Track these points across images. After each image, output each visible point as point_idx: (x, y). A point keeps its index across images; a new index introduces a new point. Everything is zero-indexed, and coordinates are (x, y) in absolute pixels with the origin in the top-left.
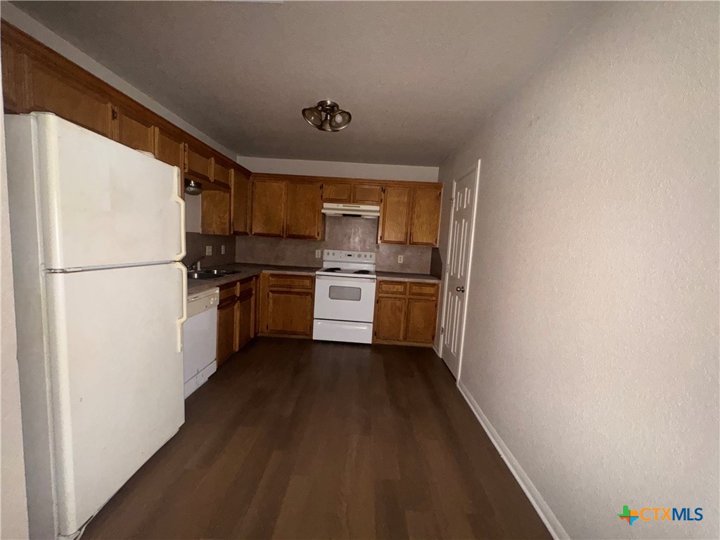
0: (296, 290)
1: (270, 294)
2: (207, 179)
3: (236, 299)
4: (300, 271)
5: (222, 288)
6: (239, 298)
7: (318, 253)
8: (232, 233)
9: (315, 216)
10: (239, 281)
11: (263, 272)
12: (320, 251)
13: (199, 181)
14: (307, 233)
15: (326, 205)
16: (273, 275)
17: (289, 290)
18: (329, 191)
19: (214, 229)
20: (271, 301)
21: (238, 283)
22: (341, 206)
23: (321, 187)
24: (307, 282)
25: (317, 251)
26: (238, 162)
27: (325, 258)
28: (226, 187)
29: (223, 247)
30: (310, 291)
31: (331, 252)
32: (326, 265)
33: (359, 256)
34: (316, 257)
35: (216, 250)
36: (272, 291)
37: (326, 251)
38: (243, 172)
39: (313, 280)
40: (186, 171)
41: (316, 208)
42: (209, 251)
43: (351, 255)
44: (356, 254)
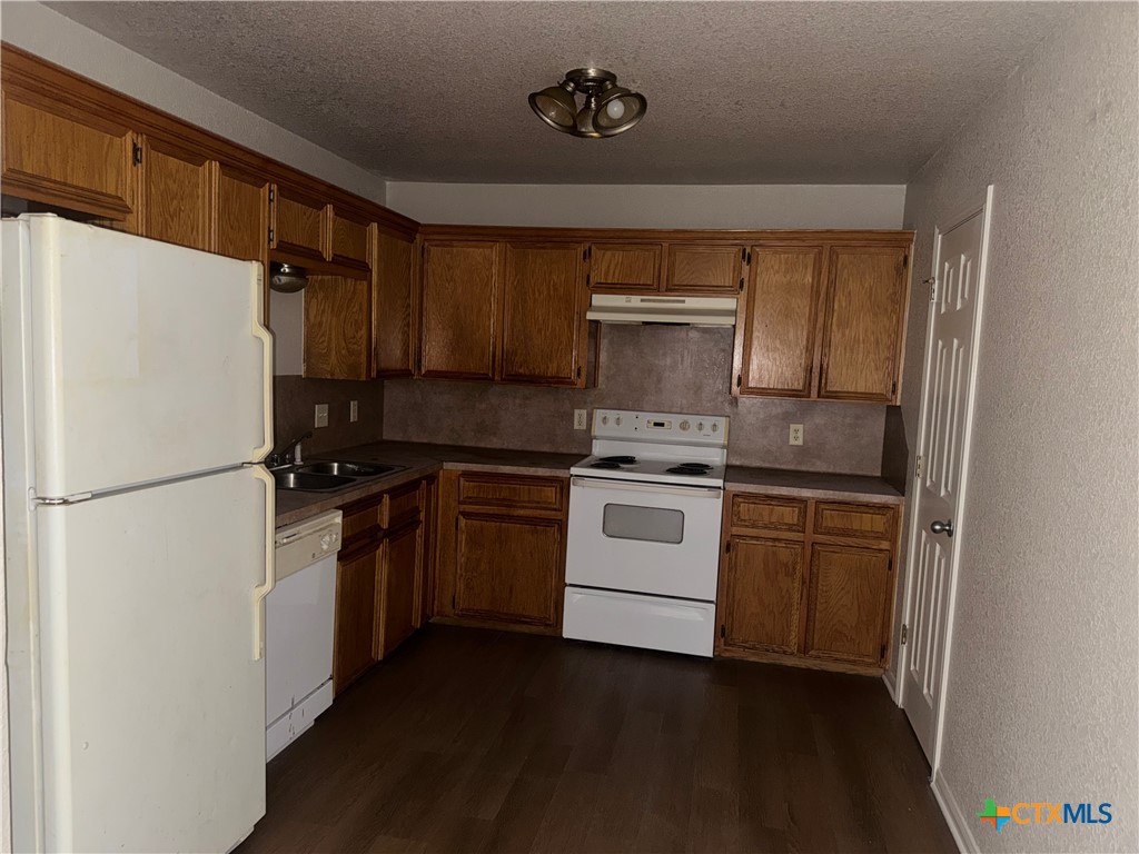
0: (522, 512)
1: (463, 522)
2: (316, 255)
3: (380, 534)
4: (533, 464)
5: (347, 510)
6: (389, 533)
7: (580, 415)
8: (374, 374)
9: (570, 327)
10: (387, 492)
11: (448, 466)
12: (584, 412)
13: (301, 262)
14: (552, 371)
15: (598, 300)
16: (467, 475)
17: (504, 511)
18: (607, 263)
19: (333, 367)
20: (463, 537)
21: (386, 498)
22: (636, 301)
23: (587, 255)
24: (550, 493)
25: (577, 412)
26: (387, 206)
27: (596, 431)
28: (361, 268)
29: (353, 405)
30: (559, 516)
31: (612, 415)
32: (600, 449)
33: (684, 426)
34: (576, 427)
35: (338, 414)
36: (466, 515)
37: (599, 414)
38: (400, 227)
39: (563, 487)
40: (274, 245)
41: (572, 306)
42: (321, 416)
43: (662, 425)
44: (676, 419)
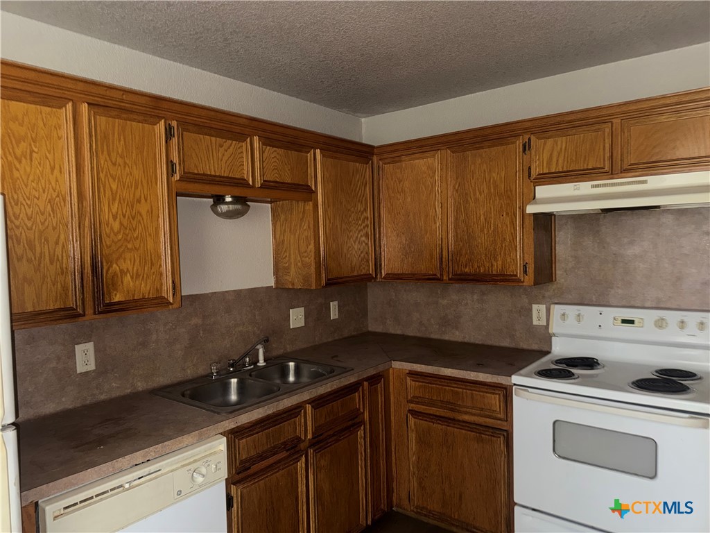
1: (412, 421)
2: (242, 183)
3: (302, 446)
7: (538, 311)
8: (323, 283)
9: (513, 223)
11: (396, 365)
12: (543, 307)
14: (497, 267)
15: (542, 191)
16: (413, 374)
18: (547, 153)
19: (294, 278)
20: (413, 436)
21: (309, 407)
22: (585, 188)
23: (526, 147)
24: (495, 400)
25: (535, 307)
29: (334, 306)
30: (504, 425)
31: (571, 310)
32: (561, 348)
33: (660, 324)
34: (535, 322)
35: (317, 316)
36: (414, 413)
37: (557, 310)
39: (506, 393)
40: (177, 177)
41: (512, 200)
42: (297, 318)
43: (632, 322)
44: (650, 316)
